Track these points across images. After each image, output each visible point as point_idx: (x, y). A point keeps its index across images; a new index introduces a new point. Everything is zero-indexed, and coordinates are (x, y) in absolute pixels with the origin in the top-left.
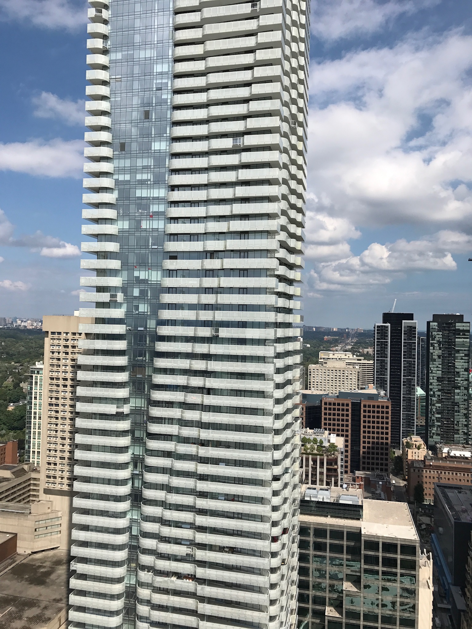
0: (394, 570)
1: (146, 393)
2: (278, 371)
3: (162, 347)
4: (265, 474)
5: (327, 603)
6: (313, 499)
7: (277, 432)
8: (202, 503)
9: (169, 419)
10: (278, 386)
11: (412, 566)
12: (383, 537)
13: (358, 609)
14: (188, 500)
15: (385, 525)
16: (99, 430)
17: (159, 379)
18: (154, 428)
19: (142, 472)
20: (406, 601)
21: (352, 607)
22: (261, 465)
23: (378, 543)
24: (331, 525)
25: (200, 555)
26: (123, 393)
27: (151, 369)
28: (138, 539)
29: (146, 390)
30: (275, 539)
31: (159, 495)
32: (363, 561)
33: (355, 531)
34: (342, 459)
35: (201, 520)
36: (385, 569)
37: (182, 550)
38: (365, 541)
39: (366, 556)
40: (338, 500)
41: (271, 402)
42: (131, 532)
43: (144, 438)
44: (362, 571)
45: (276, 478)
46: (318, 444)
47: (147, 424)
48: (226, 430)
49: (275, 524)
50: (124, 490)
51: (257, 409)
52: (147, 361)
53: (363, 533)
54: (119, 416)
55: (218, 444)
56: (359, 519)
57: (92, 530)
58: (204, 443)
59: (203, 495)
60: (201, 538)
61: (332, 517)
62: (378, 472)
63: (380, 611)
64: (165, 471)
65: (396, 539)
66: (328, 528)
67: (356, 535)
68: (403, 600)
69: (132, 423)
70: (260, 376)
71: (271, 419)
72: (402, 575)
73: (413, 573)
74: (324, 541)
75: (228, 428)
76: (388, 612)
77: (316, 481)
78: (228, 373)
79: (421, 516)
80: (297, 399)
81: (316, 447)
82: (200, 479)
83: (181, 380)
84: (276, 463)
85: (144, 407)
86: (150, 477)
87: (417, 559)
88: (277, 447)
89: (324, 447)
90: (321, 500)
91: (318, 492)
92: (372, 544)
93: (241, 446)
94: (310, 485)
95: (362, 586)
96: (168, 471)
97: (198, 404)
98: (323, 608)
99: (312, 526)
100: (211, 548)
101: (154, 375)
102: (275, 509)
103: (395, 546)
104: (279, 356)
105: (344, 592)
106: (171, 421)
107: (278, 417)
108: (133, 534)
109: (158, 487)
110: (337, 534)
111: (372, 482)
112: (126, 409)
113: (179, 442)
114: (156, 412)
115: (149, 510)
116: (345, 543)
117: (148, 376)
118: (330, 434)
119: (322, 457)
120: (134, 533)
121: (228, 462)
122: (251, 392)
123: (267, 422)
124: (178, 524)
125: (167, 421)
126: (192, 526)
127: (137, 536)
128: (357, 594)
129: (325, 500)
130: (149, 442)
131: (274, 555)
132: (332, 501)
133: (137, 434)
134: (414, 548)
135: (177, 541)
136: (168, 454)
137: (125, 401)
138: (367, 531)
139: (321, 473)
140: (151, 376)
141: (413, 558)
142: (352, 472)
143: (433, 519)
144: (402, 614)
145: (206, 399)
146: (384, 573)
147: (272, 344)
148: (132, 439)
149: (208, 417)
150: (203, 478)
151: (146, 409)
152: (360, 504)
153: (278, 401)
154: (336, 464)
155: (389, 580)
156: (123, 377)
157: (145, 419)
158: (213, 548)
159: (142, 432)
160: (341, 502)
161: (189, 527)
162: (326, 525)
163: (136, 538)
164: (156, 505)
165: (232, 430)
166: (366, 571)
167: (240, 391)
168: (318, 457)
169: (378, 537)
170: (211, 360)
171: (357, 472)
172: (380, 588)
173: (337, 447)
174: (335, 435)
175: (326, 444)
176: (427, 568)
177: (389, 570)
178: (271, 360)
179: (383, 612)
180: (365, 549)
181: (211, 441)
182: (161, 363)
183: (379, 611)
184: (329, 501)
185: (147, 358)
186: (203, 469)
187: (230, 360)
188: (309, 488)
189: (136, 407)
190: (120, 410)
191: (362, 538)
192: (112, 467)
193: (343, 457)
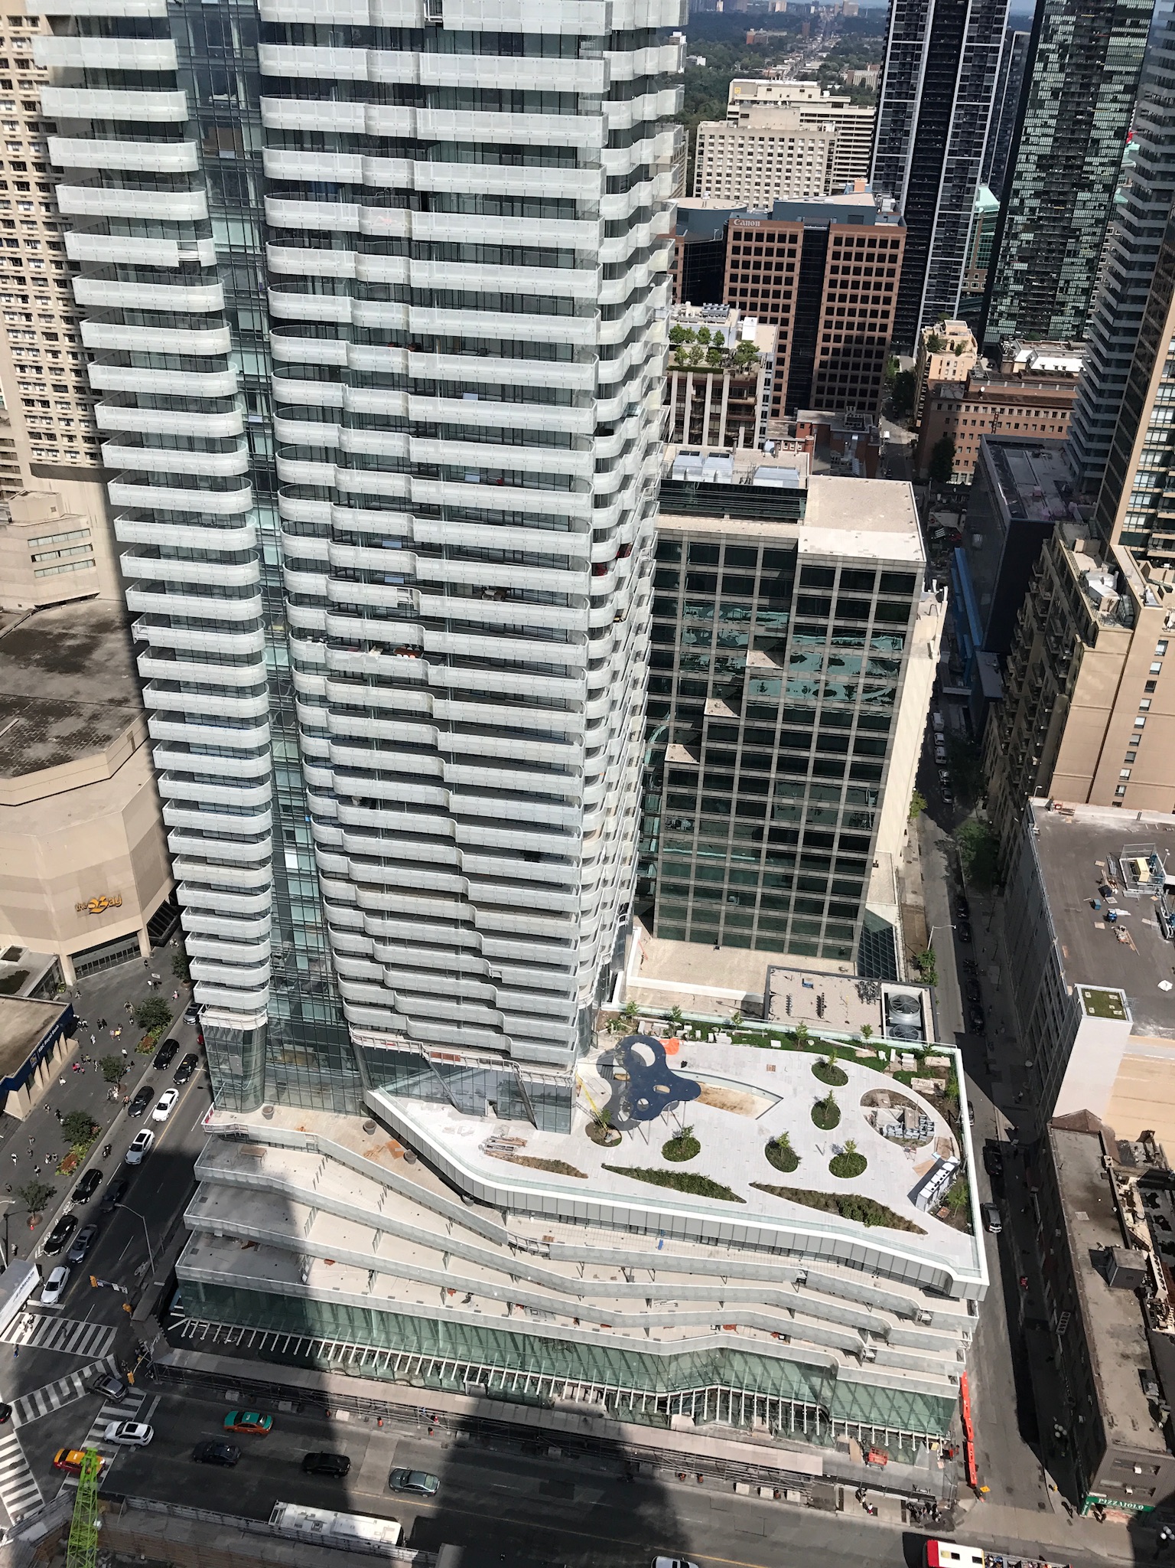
0: (860, 624)
1: (253, 205)
2: (616, 139)
3: (280, 60)
4: (577, 420)
5: (709, 693)
6: (691, 478)
7: (609, 312)
8: (425, 491)
9: (325, 280)
10: (615, 185)
11: (902, 614)
12: (845, 559)
13: (774, 700)
14: (392, 484)
15: (854, 533)
16: (143, 311)
17: (285, 164)
18: (288, 305)
19: (270, 418)
20: (877, 682)
21: (760, 699)
22: (567, 398)
23: (832, 571)
24: (728, 536)
25: (430, 605)
26: (189, 205)
27: (256, 133)
28: (282, 575)
29: (252, 196)
30: (599, 569)
31: (321, 473)
32: (794, 609)
33: (784, 547)
34: (767, 382)
35: (427, 530)
36: (841, 623)
37: (387, 596)
38: (806, 569)
39: (802, 599)
40: (749, 480)
41: (594, 229)
42: (262, 559)
43: (266, 331)
44: (791, 629)
45: (604, 430)
46: (711, 344)
47: (266, 293)
48: (476, 307)
49: (599, 536)
50: (233, 463)
51: (557, 250)
52: (242, 106)
53: (801, 550)
54: (188, 273)
55: (457, 345)
56: (795, 521)
57: (168, 557)
58: (421, 344)
59: (427, 471)
60: (430, 568)
61: (732, 517)
62: (852, 412)
63: (820, 704)
64: (328, 416)
65: (875, 561)
66: (723, 542)
67: (784, 557)
68: (871, 681)
69: (226, 291)
70: (566, 155)
71: (593, 276)
72: (876, 634)
73: (901, 628)
74: (712, 570)
75: (480, 304)
76: (836, 704)
77: (700, 436)
78: (474, 146)
79: (938, 510)
80: (663, 223)
81: (705, 351)
82: (418, 435)
83: (344, 167)
84: (605, 391)
85: (254, 247)
86: (292, 431)
87: (914, 600)
88: (607, 352)
89: (727, 351)
90: (711, 480)
91: (703, 461)
92: (819, 575)
93: (517, 349)
94: (685, 446)
95: (787, 658)
96: (337, 416)
97: (399, 239)
98: (701, 702)
99: (685, 539)
100: (455, 589)
101: (267, 153)
102: (600, 501)
103: (871, 575)
104: (617, 91)
105: (747, 671)
106: (329, 285)
107: (611, 271)
108: (268, 562)
109: (316, 455)
110: (742, 554)
111: (835, 437)
112: (205, 253)
113: (356, 342)
114: (287, 260)
115: (298, 509)
116: (758, 573)
117: (251, 153)
118: (742, 318)
119: (719, 377)
120: (270, 560)
121: (484, 391)
122: (540, 201)
123: (581, 284)
124: (372, 541)
125: (318, 285)
126: (407, 543)
127: (277, 567)
128: (775, 673)
129: (720, 481)
130: (277, 342)
131: (597, 602)
132: (736, 482)
133: (245, 321)
134: (912, 578)
135: (375, 577)
136: (332, 373)
137: (200, 228)
138: (812, 547)
139: (715, 417)
140: (259, 155)
141: (907, 599)
142: (790, 412)
143: (963, 518)
144: (866, 708)
145: (420, 223)
146: (838, 631)
147: (597, 53)
148: (233, 334)
149: (427, 274)
150: (424, 430)
151: (258, 252)
152: (802, 486)
153: (613, 229)
154: (753, 392)
155: (847, 645)
156: (180, 156)
157: (260, 279)
158: (460, 591)
159: (256, 315)
160: (757, 483)
161: (399, 544)
162: (719, 535)
163: (276, 570)
164: (316, 497)
165: (492, 309)
166: (800, 629)
167: (511, 199)
168: (710, 377)
169: (835, 558)
170: (425, 107)
171: (801, 413)
172: (826, 661)
173: (757, 350)
174: (756, 320)
175: (731, 344)
176: (933, 618)
177: (850, 624)
178: (593, 105)
179: (826, 704)
180: (804, 583)
181: (438, 336)
182: (284, 113)
183: (818, 704)
184: (728, 481)
185: (242, 97)
186: (424, 409)
187: (478, 104)
188: (682, 453)
189: (231, 246)
190: (190, 256)
191: (799, 562)
192: (191, 407)
193: (769, 376)
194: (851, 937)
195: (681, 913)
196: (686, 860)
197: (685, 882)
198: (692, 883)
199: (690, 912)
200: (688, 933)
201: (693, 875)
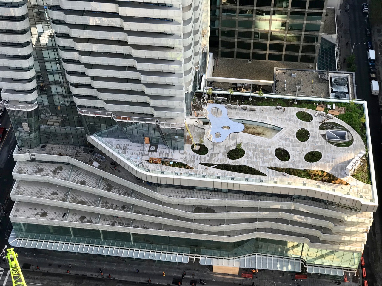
194: (314, 51)
195: (232, 45)
196: (233, 18)
197: (233, 29)
198: (237, 29)
199: (236, 44)
200: (235, 54)
201: (237, 25)
